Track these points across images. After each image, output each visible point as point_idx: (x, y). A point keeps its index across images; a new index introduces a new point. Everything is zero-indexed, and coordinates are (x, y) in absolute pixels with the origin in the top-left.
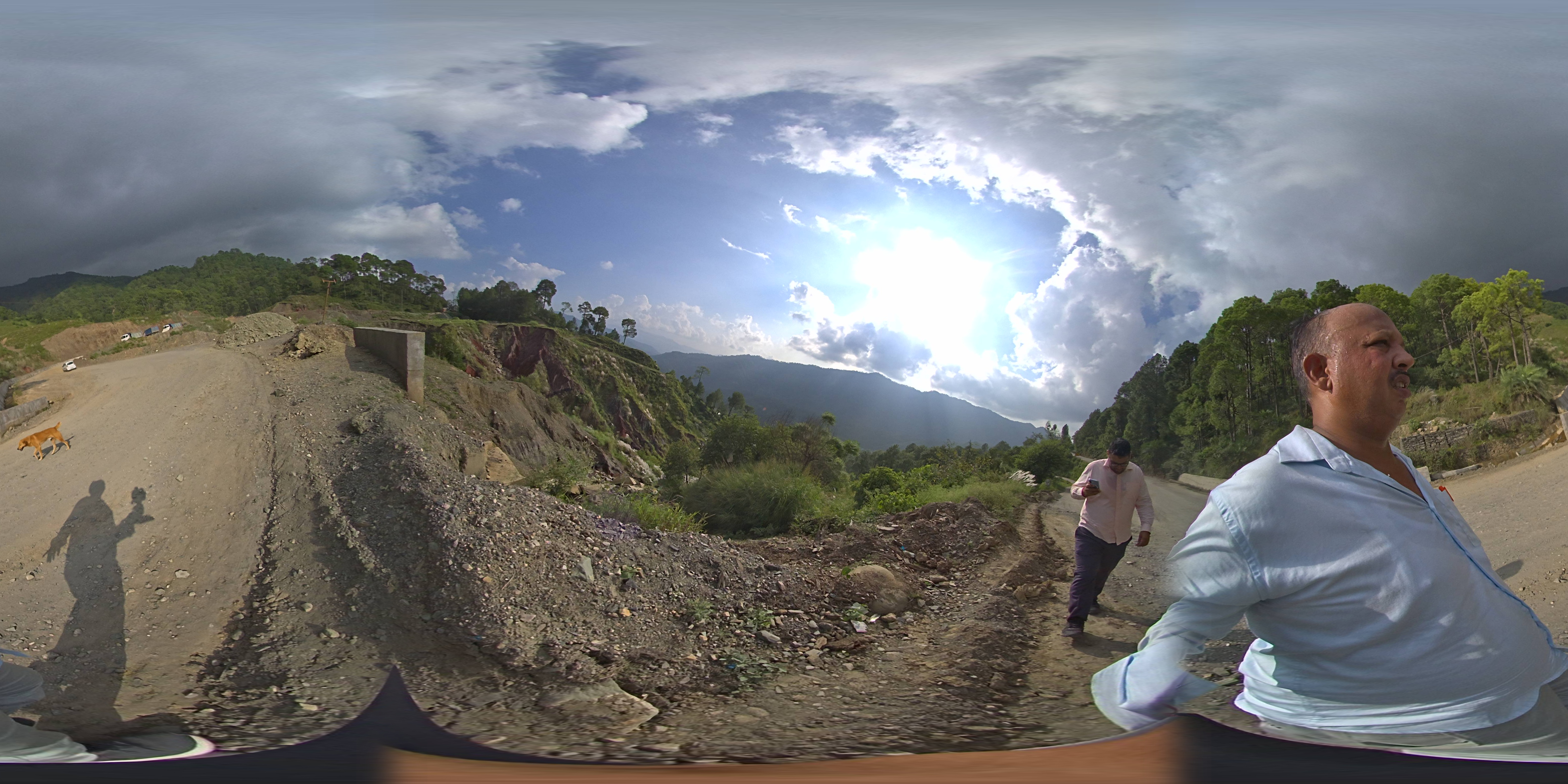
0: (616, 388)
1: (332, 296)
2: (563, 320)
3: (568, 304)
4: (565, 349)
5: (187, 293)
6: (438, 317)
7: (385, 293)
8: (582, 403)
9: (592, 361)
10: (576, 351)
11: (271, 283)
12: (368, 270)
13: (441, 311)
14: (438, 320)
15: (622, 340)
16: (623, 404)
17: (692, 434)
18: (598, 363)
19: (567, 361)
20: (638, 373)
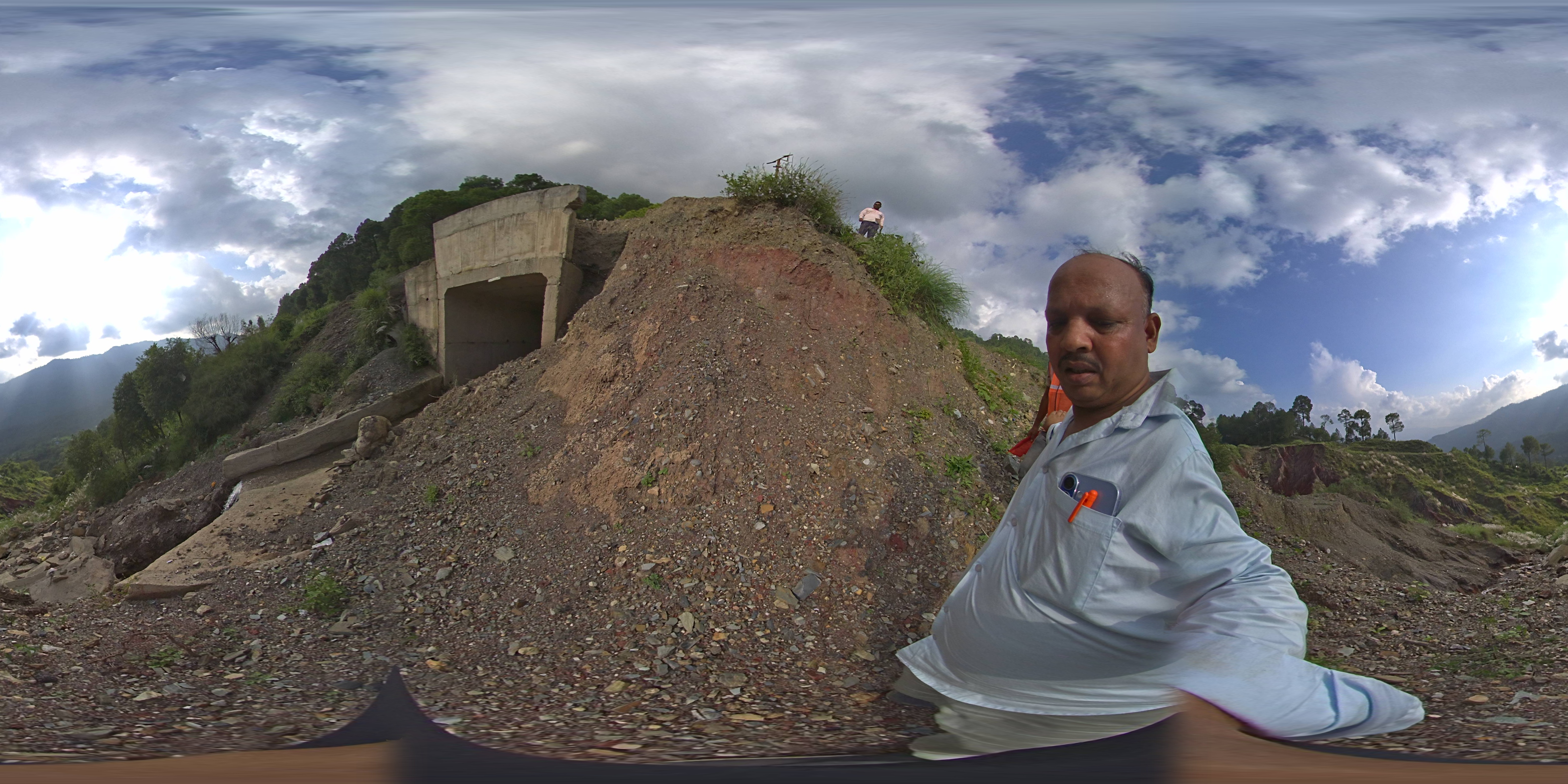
0: (1412, 485)
2: (1327, 434)
3: (1327, 417)
4: (1339, 461)
9: (1373, 466)
10: (1352, 460)
15: (1392, 437)
16: (1427, 497)
17: (1510, 495)
18: (1379, 466)
19: (1346, 473)
20: (1424, 462)
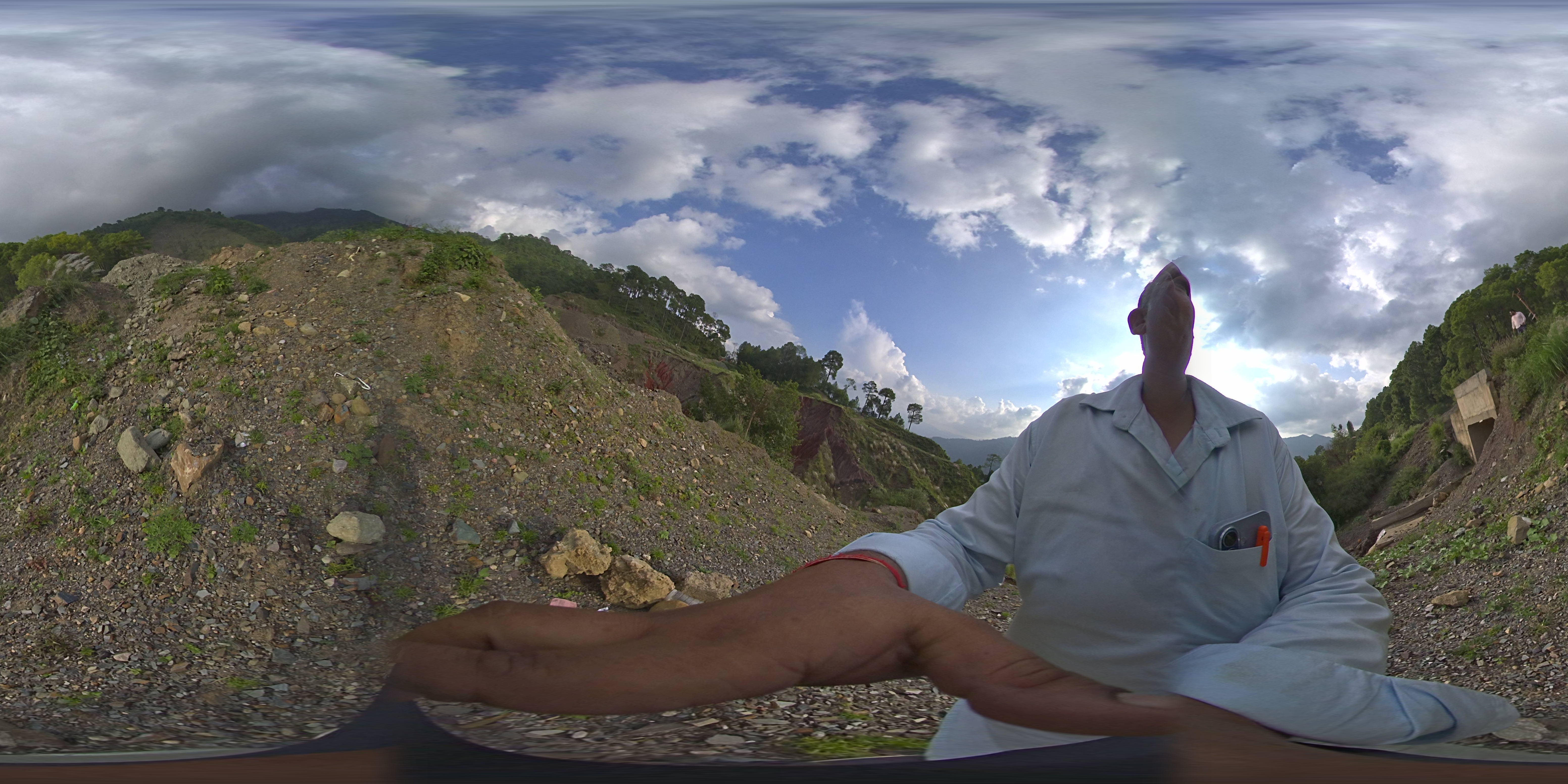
0: (908, 479)
2: (847, 399)
3: (852, 381)
4: (852, 430)
10: (864, 435)
14: (716, 368)
18: (888, 450)
19: (855, 445)
20: (930, 463)
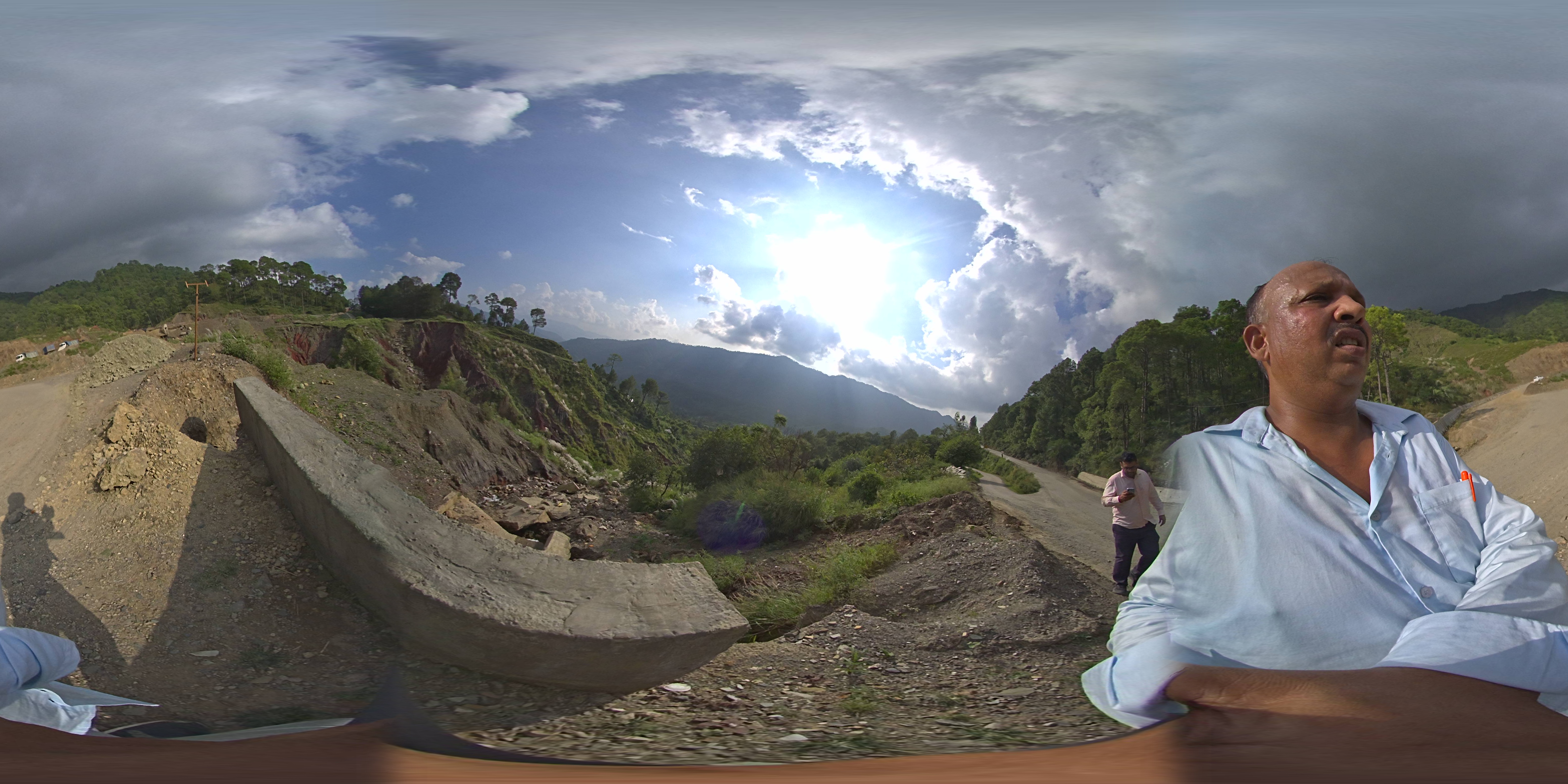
0: (531, 380)
1: (232, 302)
2: (470, 313)
3: (474, 297)
4: (476, 343)
5: (87, 307)
6: (341, 317)
7: (286, 296)
8: (498, 398)
9: (505, 354)
10: (487, 344)
11: (170, 294)
12: (267, 273)
13: (344, 311)
14: (342, 321)
15: (531, 330)
16: (540, 397)
17: (608, 423)
18: (511, 355)
19: (480, 355)
20: (551, 364)
